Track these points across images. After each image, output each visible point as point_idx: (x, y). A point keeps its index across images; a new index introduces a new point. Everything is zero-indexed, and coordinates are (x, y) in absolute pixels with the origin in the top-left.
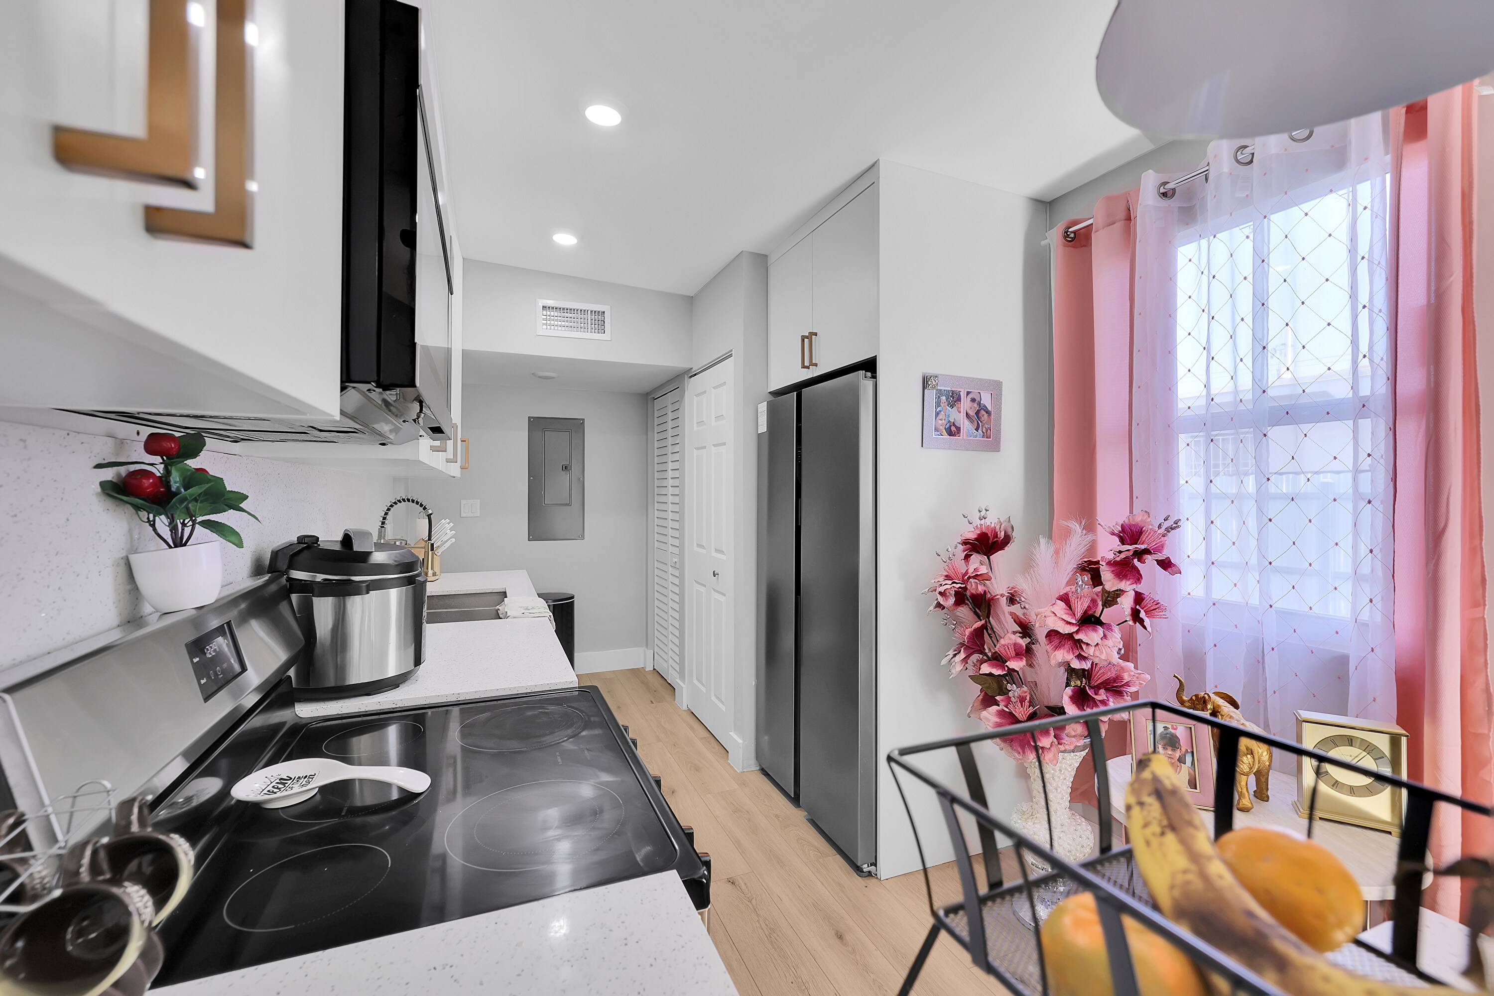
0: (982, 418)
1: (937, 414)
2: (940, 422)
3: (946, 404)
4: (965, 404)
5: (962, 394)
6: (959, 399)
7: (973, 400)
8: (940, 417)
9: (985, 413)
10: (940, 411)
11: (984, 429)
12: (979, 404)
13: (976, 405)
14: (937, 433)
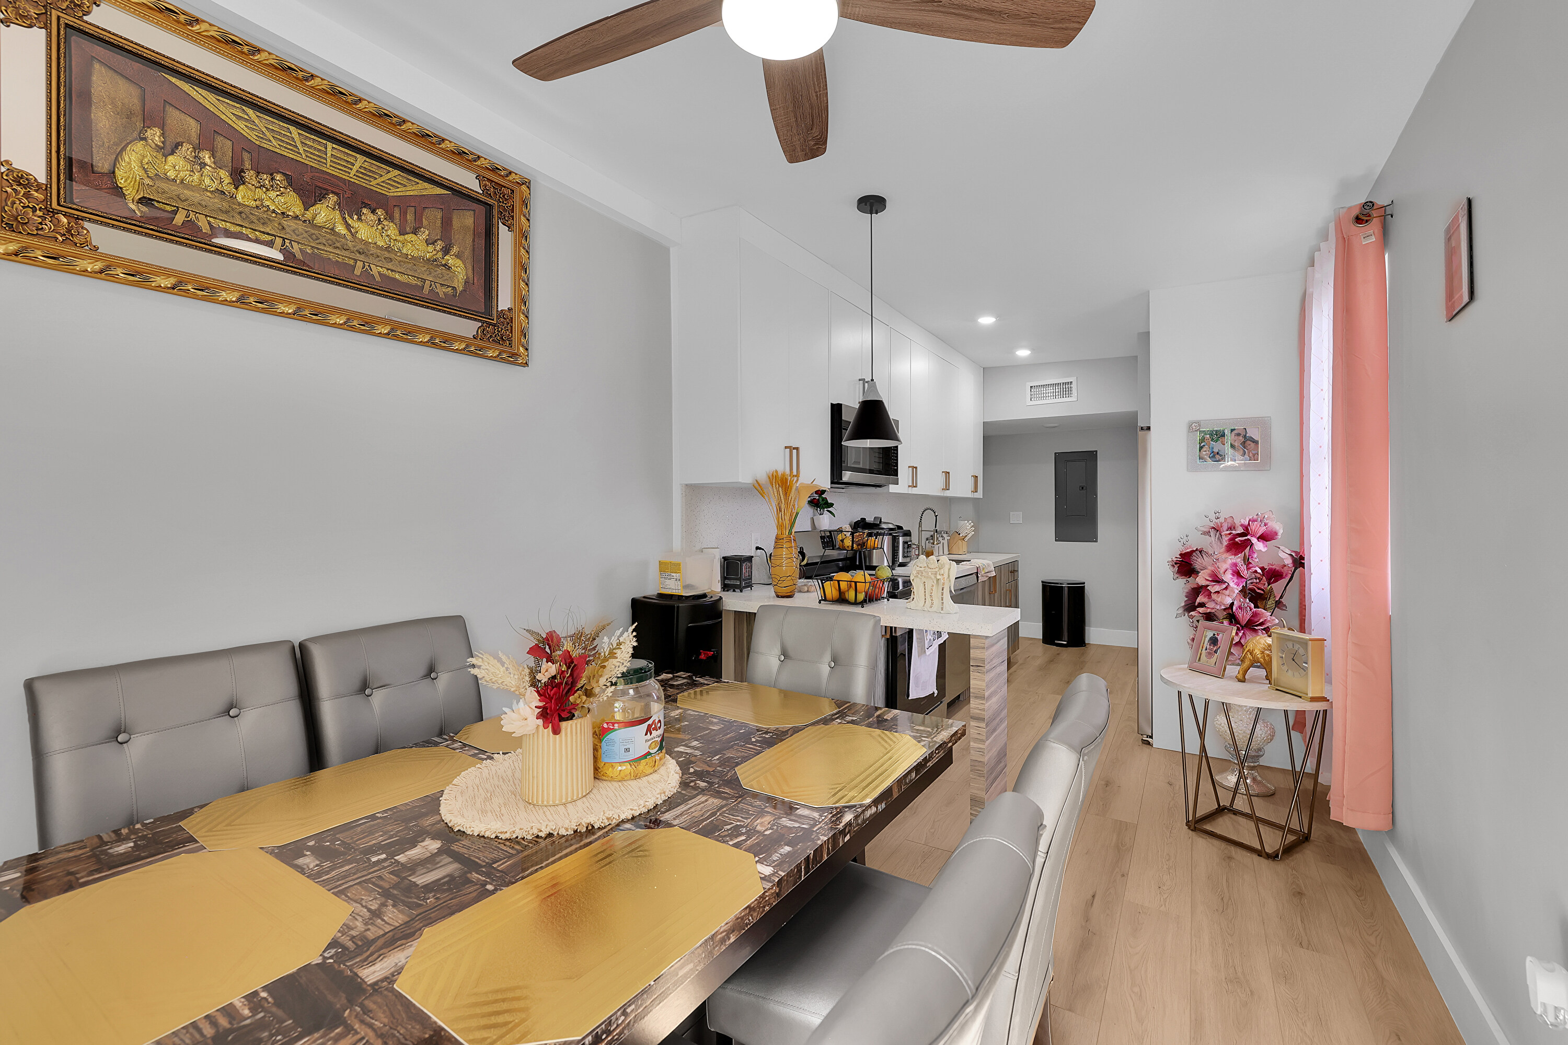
0: (1249, 447)
1: (1201, 448)
2: (1204, 453)
3: (1210, 440)
4: (1229, 438)
5: (1226, 432)
6: (1223, 435)
7: (1239, 435)
8: (1204, 449)
9: (1250, 443)
10: (1204, 445)
11: (1251, 454)
12: (1245, 436)
13: (1241, 438)
14: (1201, 461)
